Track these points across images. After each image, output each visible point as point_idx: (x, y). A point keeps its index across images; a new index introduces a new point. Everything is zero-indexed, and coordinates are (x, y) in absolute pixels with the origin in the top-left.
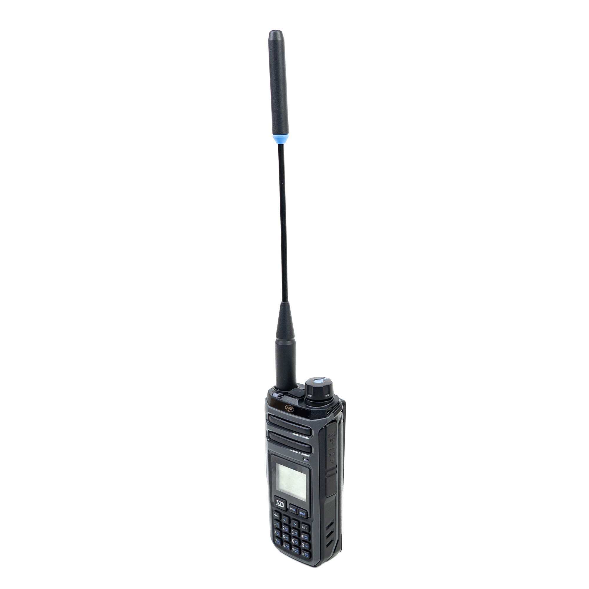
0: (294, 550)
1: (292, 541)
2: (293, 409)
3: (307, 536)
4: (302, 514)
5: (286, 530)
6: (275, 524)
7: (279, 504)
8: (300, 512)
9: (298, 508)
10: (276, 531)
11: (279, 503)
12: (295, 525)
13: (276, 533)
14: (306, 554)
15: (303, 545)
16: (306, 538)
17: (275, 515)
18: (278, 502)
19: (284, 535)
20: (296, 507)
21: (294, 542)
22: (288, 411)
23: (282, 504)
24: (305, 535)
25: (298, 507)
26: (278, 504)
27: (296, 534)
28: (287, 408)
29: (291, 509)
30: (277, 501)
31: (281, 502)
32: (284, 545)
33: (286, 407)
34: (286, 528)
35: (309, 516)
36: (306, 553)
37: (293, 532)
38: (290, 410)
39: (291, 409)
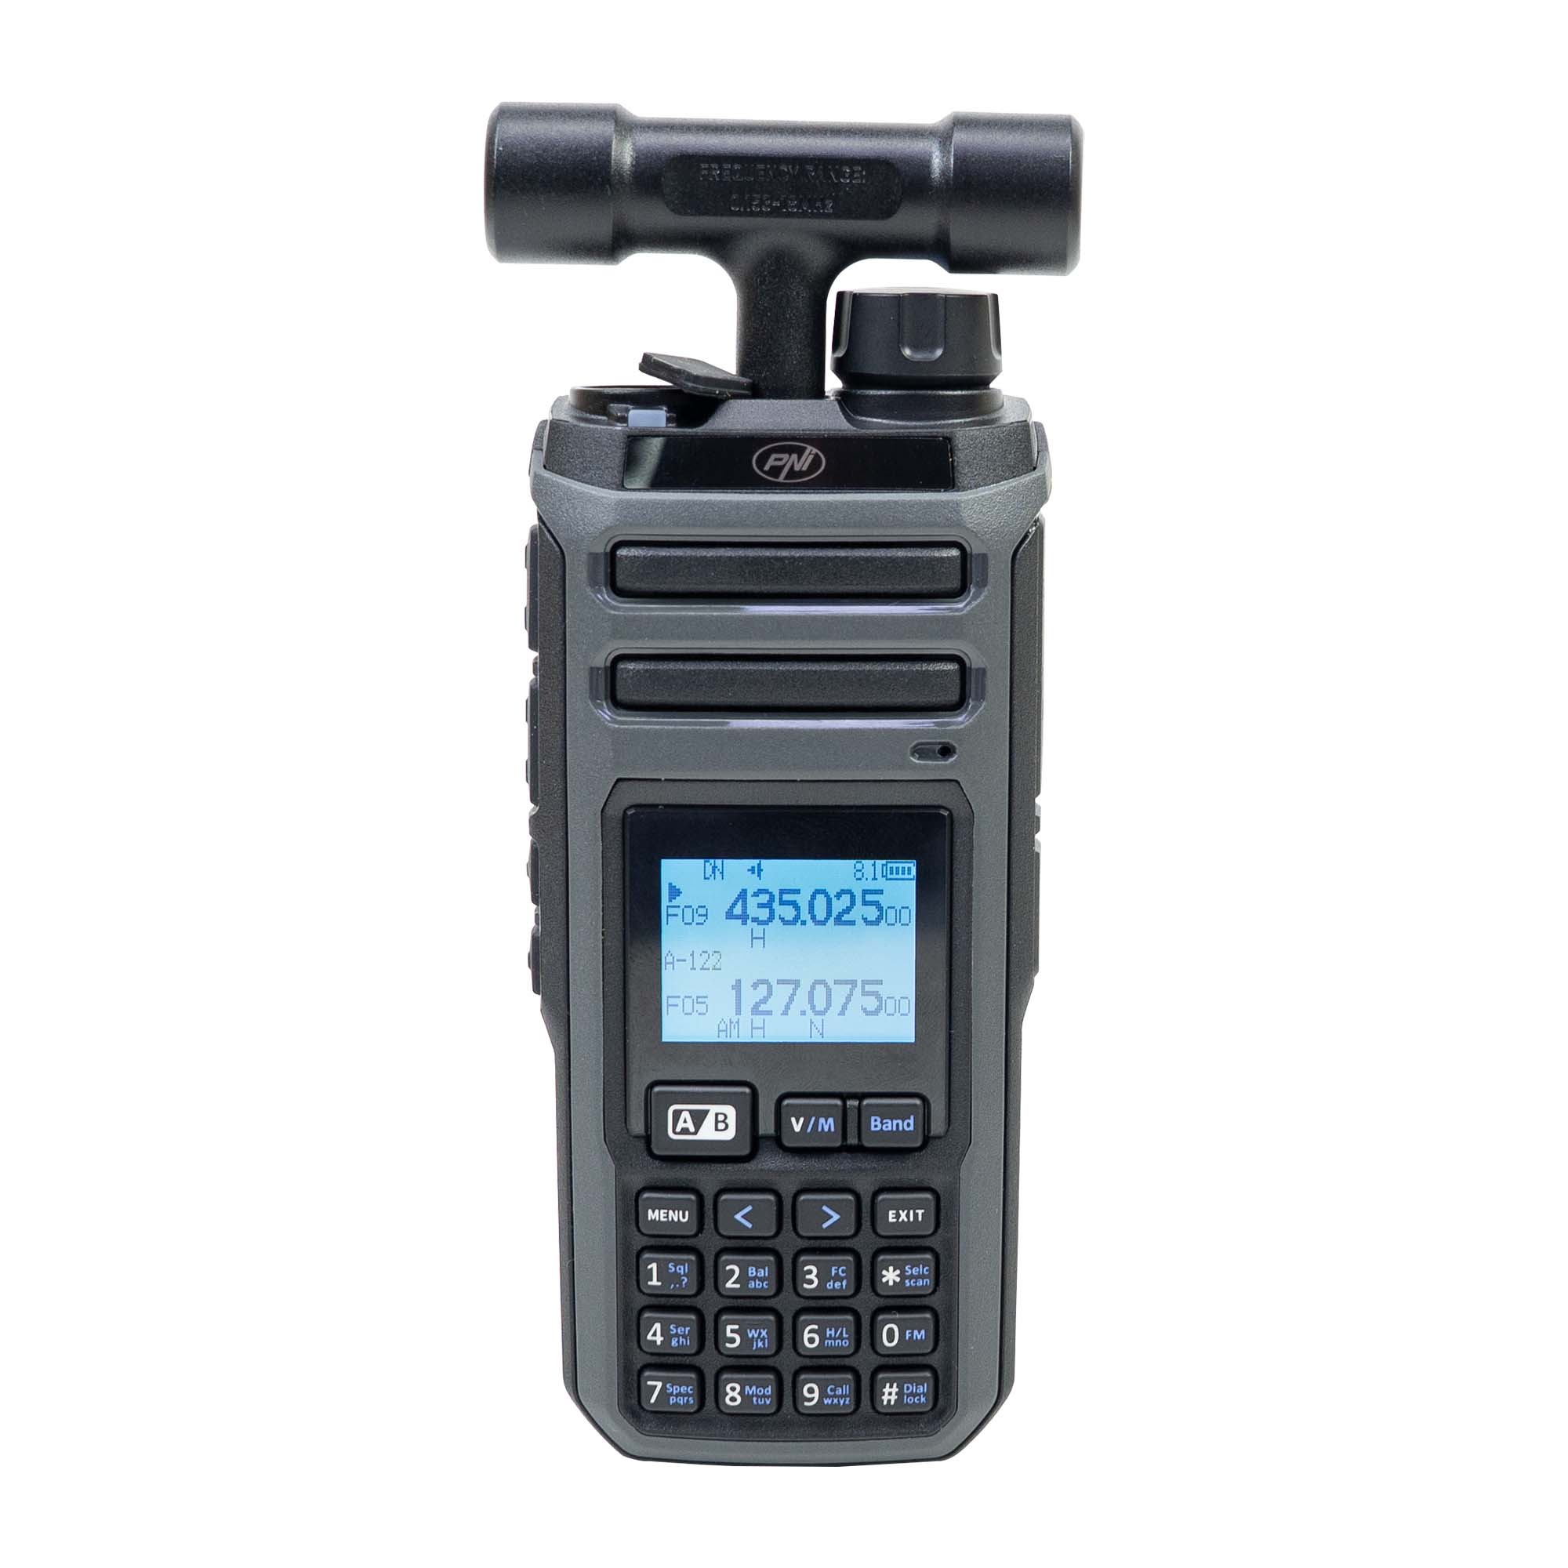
0: (816, 1395)
1: (806, 1336)
2: (817, 458)
3: (925, 1263)
4: (890, 1125)
5: (752, 1285)
6: (655, 1282)
7: (698, 1126)
8: (875, 1124)
9: (850, 1103)
10: (657, 1326)
11: (699, 1118)
12: (836, 1217)
13: (659, 1339)
14: (909, 1388)
15: (891, 1335)
16: (917, 1277)
17: (652, 1215)
18: (685, 1115)
19: (729, 1328)
20: (839, 1102)
21: (823, 1338)
22: (781, 479)
23: (720, 1122)
24: (907, 1262)
25: (844, 1097)
26: (685, 1131)
27: (837, 1278)
28: (771, 462)
29: (797, 1128)
30: (677, 1114)
31: (714, 1109)
32: (731, 1394)
33: (762, 461)
34: (752, 1271)
35: (938, 1127)
36: (911, 1381)
37: (812, 1276)
38: (792, 474)
39: (803, 464)
